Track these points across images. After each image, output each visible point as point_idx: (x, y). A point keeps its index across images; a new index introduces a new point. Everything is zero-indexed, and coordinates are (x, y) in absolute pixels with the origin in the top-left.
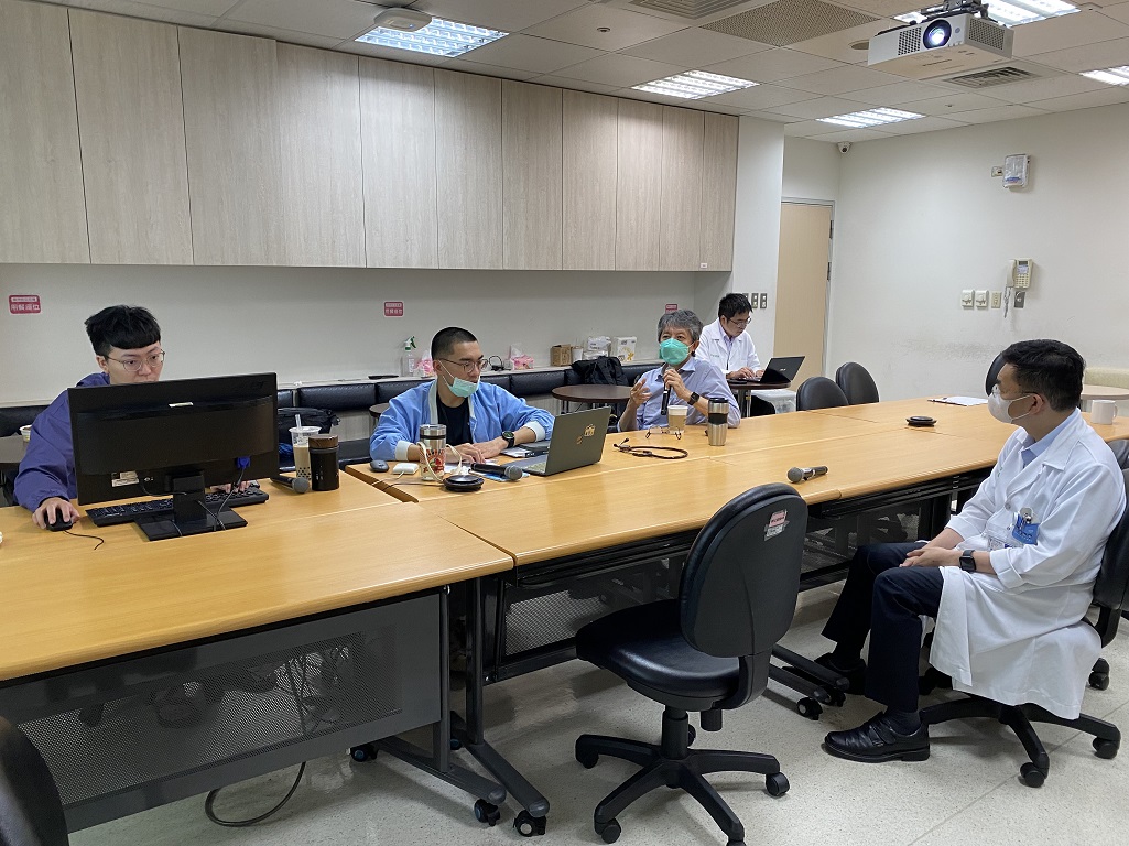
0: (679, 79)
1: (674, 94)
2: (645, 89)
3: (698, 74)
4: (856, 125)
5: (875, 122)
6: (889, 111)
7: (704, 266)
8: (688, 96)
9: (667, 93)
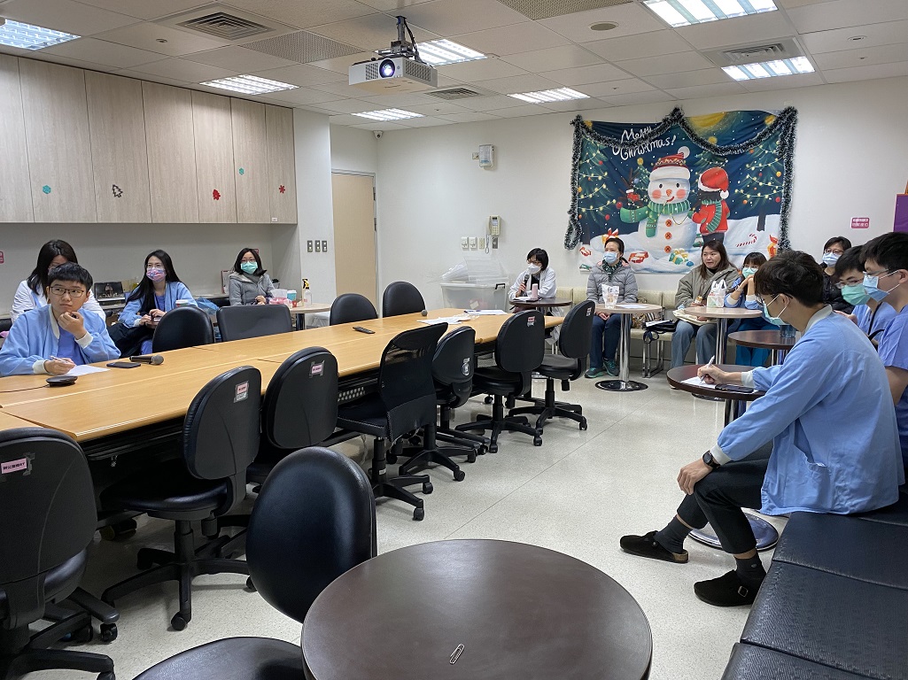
0: (237, 80)
1: (236, 90)
2: (211, 85)
3: (250, 77)
4: (381, 119)
5: (394, 118)
6: (400, 111)
7: (275, 220)
8: (248, 92)
9: (231, 89)
